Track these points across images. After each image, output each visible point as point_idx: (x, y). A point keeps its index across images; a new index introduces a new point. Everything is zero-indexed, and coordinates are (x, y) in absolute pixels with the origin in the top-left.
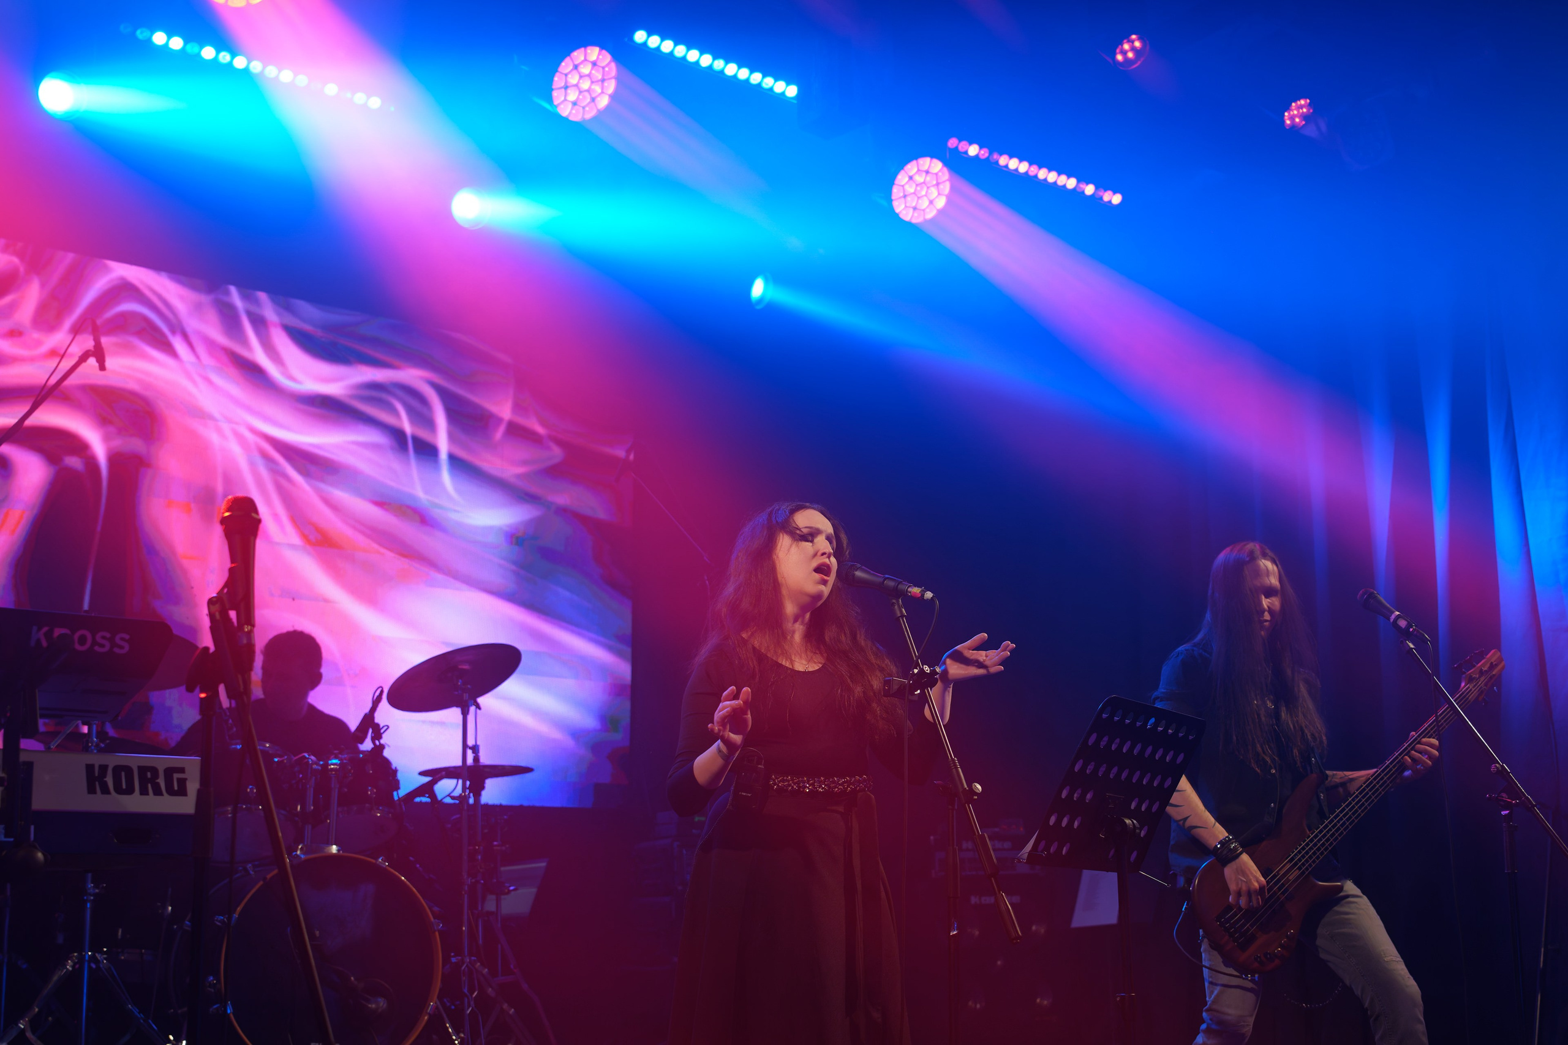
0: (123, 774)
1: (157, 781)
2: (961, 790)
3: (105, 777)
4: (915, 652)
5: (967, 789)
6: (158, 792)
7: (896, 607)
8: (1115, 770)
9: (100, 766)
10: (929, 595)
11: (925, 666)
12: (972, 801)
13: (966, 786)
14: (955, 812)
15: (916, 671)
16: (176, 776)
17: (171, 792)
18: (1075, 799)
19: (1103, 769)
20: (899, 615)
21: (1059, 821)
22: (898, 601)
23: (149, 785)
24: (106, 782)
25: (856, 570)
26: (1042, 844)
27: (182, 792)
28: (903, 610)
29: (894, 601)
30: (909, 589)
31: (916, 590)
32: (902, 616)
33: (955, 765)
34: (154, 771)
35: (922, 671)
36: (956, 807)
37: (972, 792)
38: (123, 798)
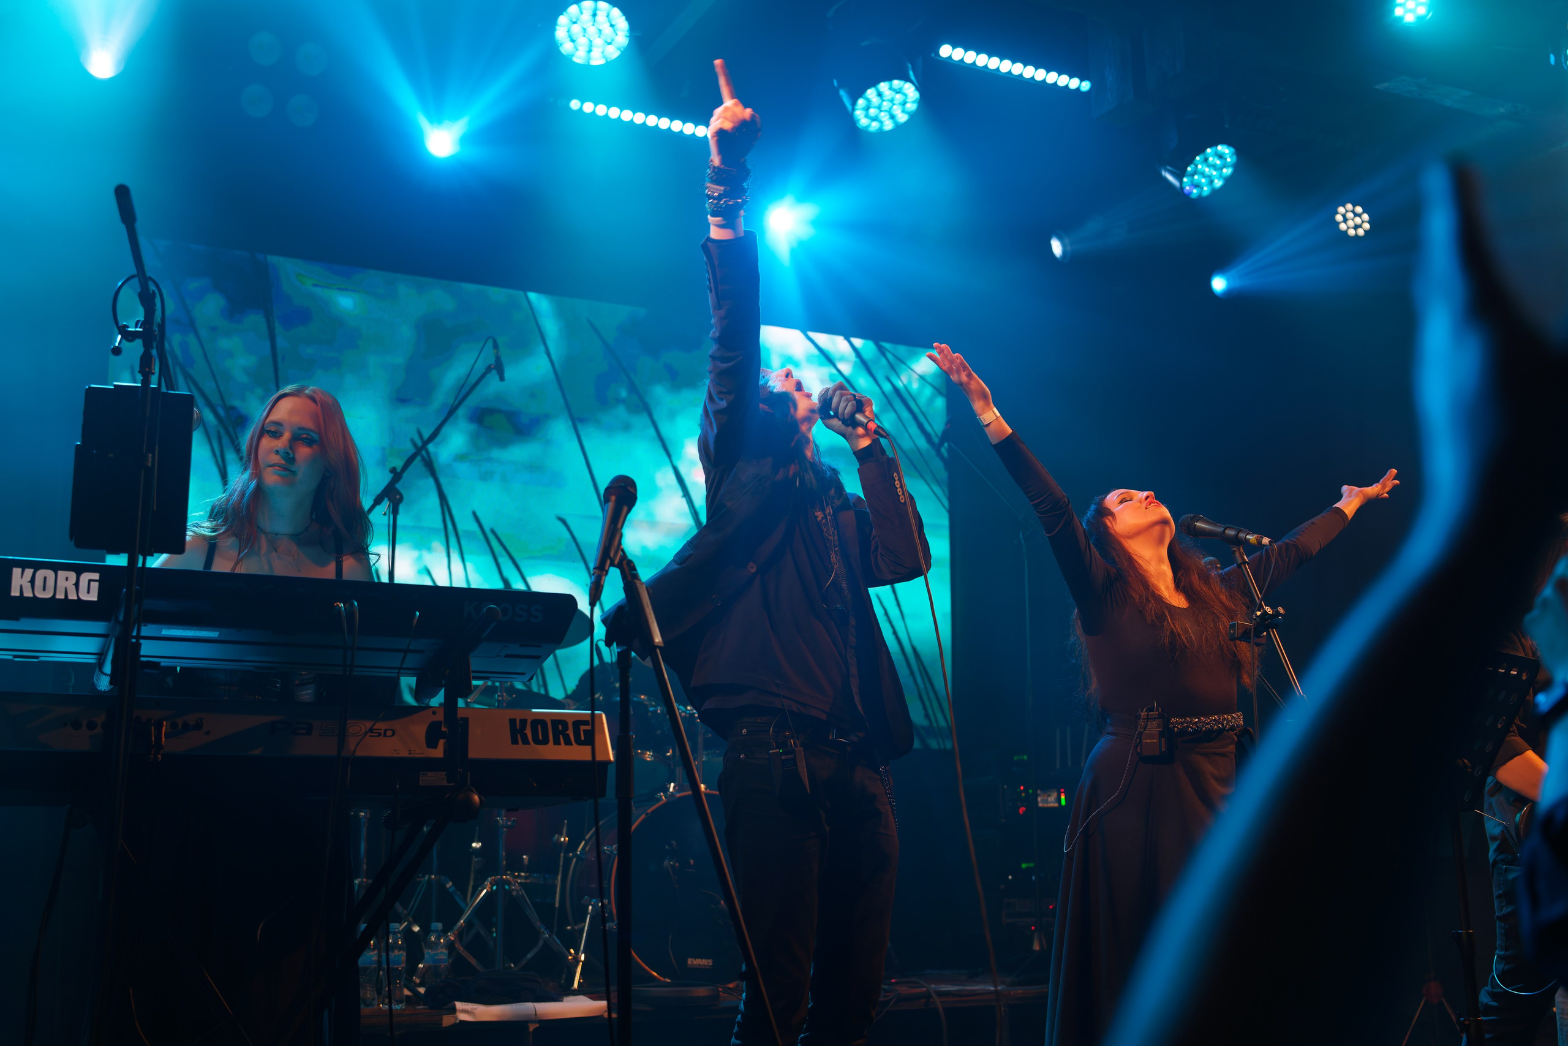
0: (539, 726)
1: (567, 732)
3: (525, 730)
6: (568, 742)
9: (521, 720)
16: (582, 728)
17: (580, 742)
23: (561, 736)
24: (526, 734)
27: (588, 741)
34: (564, 724)
38: (541, 748)
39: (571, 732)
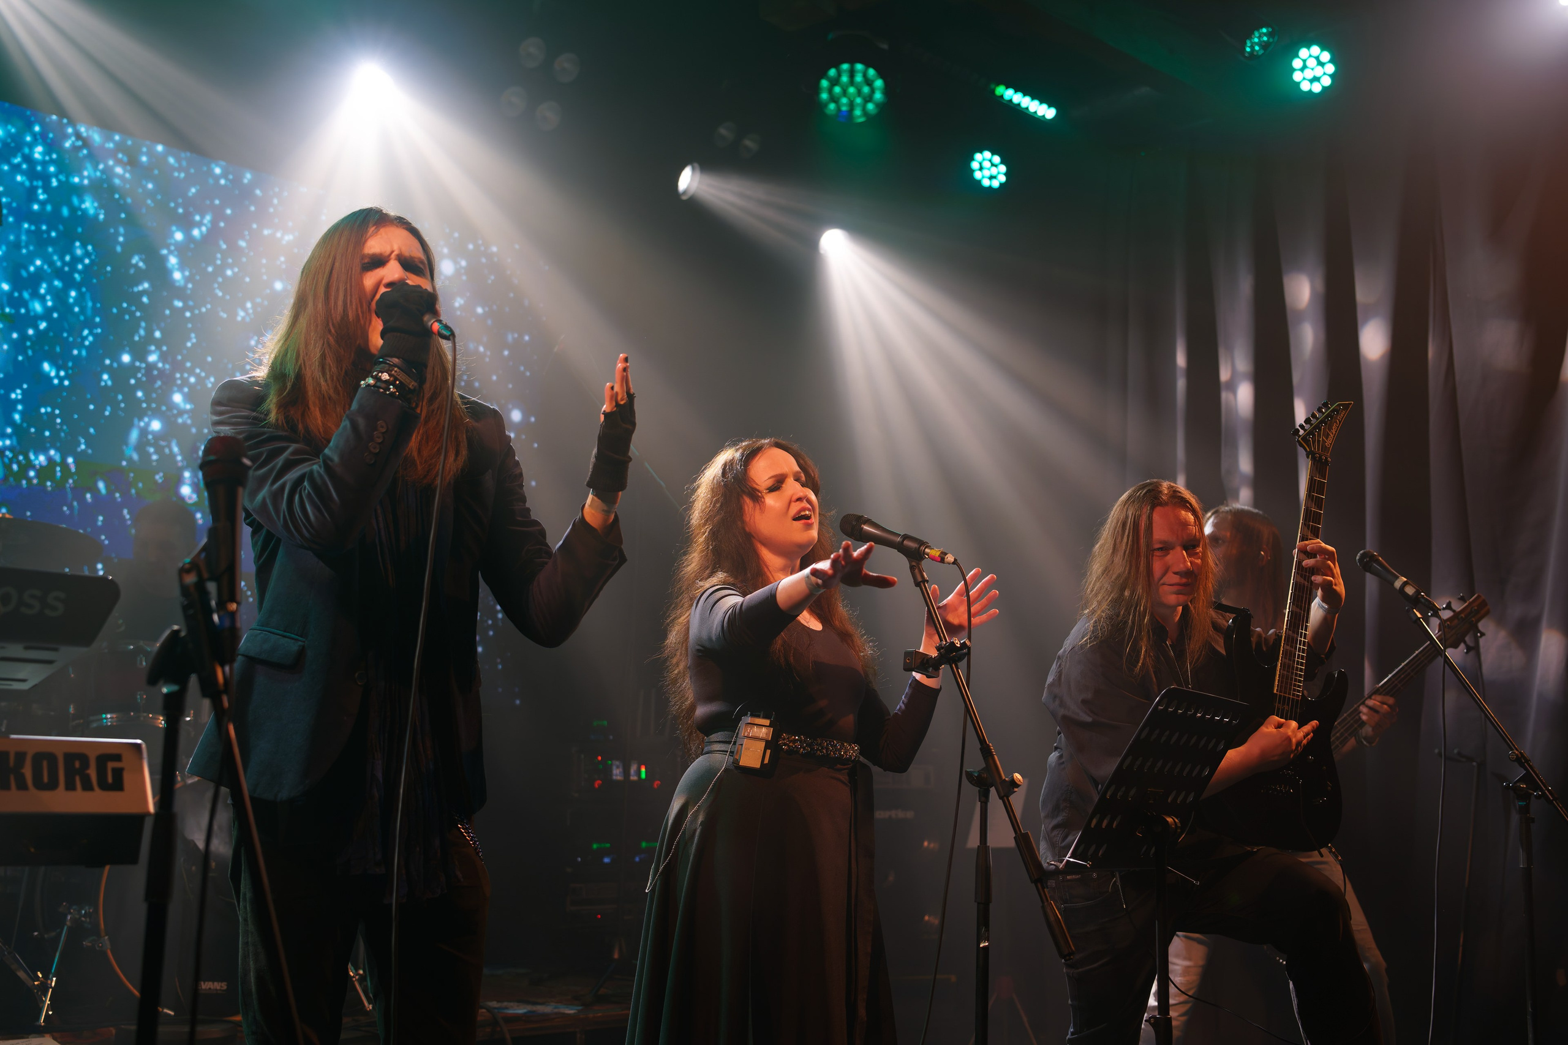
0: (45, 764)
1: (88, 772)
3: (23, 768)
6: (87, 786)
9: (17, 754)
16: (111, 764)
17: (104, 786)
23: (77, 777)
24: (24, 776)
27: (117, 785)
34: (83, 758)
38: (46, 795)
39: (92, 773)
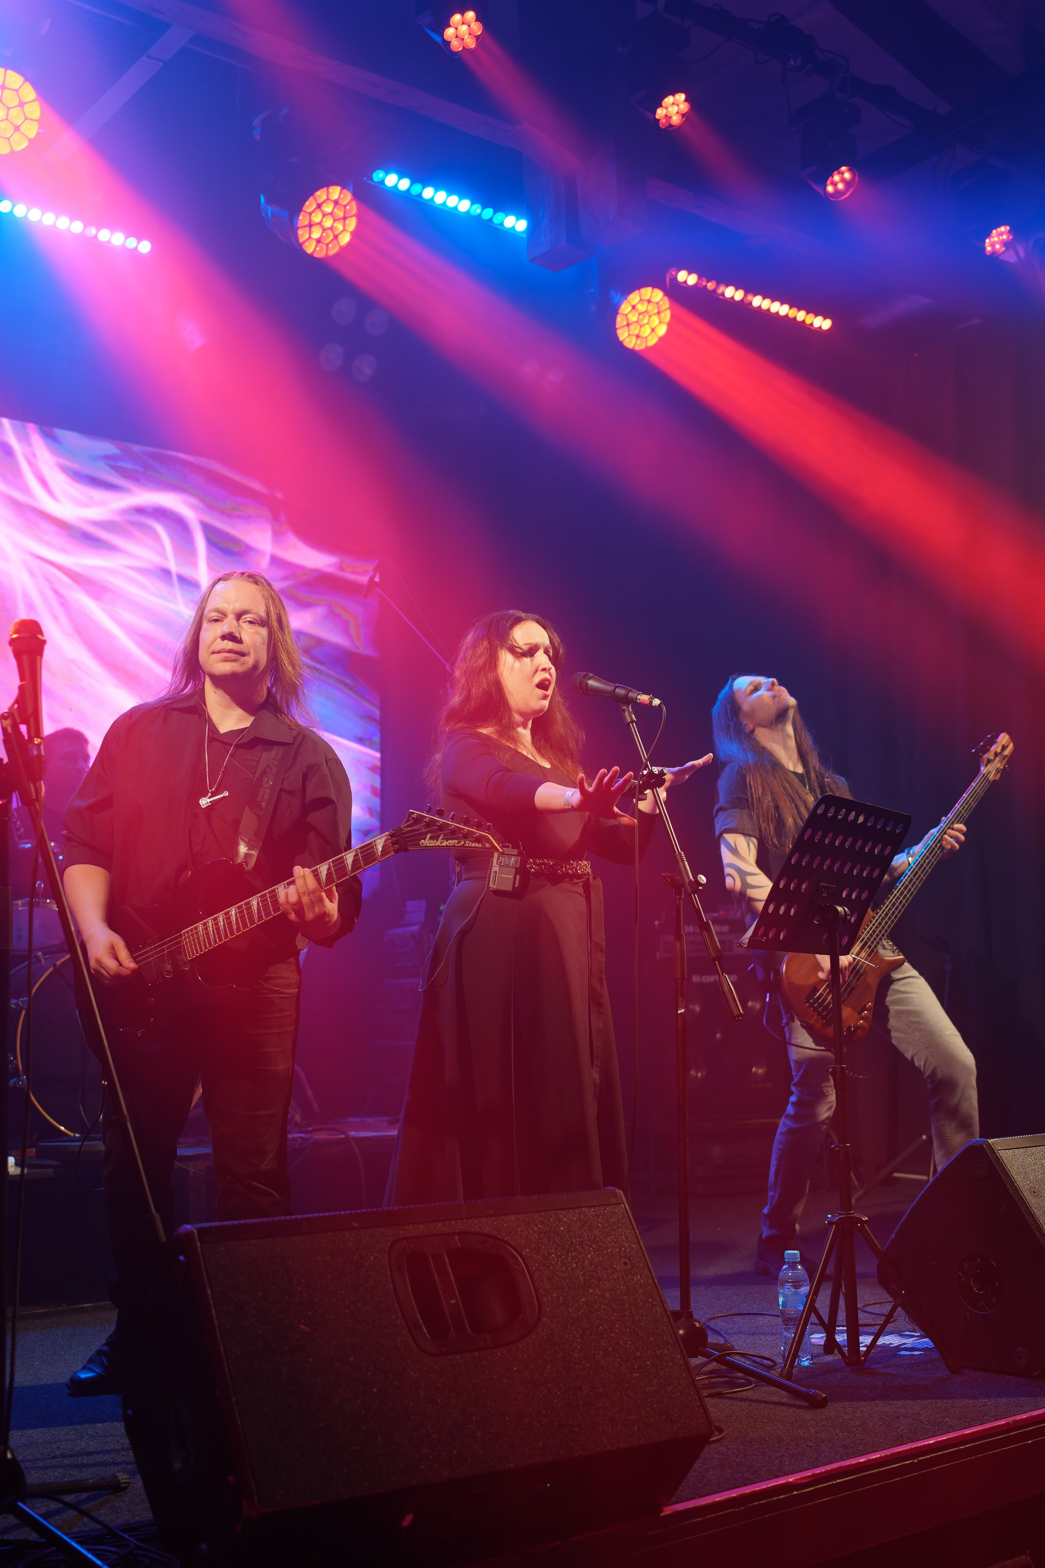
2: (687, 881)
4: (644, 755)
5: (693, 880)
7: (627, 713)
8: (828, 862)
10: (656, 702)
11: (653, 768)
12: (696, 891)
13: (691, 878)
14: (682, 901)
15: (645, 772)
18: (791, 889)
19: (817, 861)
20: (629, 720)
21: (777, 909)
22: (628, 707)
25: (589, 680)
26: (762, 930)
28: (633, 716)
29: (625, 708)
30: (639, 697)
31: (644, 698)
32: (632, 722)
33: (682, 859)
35: (651, 772)
36: (683, 897)
37: (698, 883)
